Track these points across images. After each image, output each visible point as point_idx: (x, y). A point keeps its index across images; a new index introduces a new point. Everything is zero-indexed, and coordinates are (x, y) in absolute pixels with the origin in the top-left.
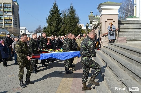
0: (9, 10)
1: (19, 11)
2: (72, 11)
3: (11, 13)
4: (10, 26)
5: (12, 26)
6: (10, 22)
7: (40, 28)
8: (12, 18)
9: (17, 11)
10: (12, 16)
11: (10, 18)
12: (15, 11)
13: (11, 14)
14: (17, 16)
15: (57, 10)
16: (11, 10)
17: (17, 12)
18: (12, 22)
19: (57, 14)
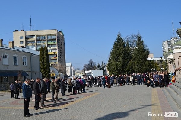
0: (53, 42)
1: (64, 43)
2: (140, 42)
3: (56, 46)
4: (55, 63)
5: (57, 63)
6: (55, 57)
7: (91, 64)
8: (57, 53)
9: (62, 43)
10: (57, 49)
11: (54, 53)
12: (60, 44)
13: (56, 48)
14: (63, 49)
15: (122, 43)
16: (56, 43)
17: (62, 45)
18: (57, 58)
19: (122, 47)
